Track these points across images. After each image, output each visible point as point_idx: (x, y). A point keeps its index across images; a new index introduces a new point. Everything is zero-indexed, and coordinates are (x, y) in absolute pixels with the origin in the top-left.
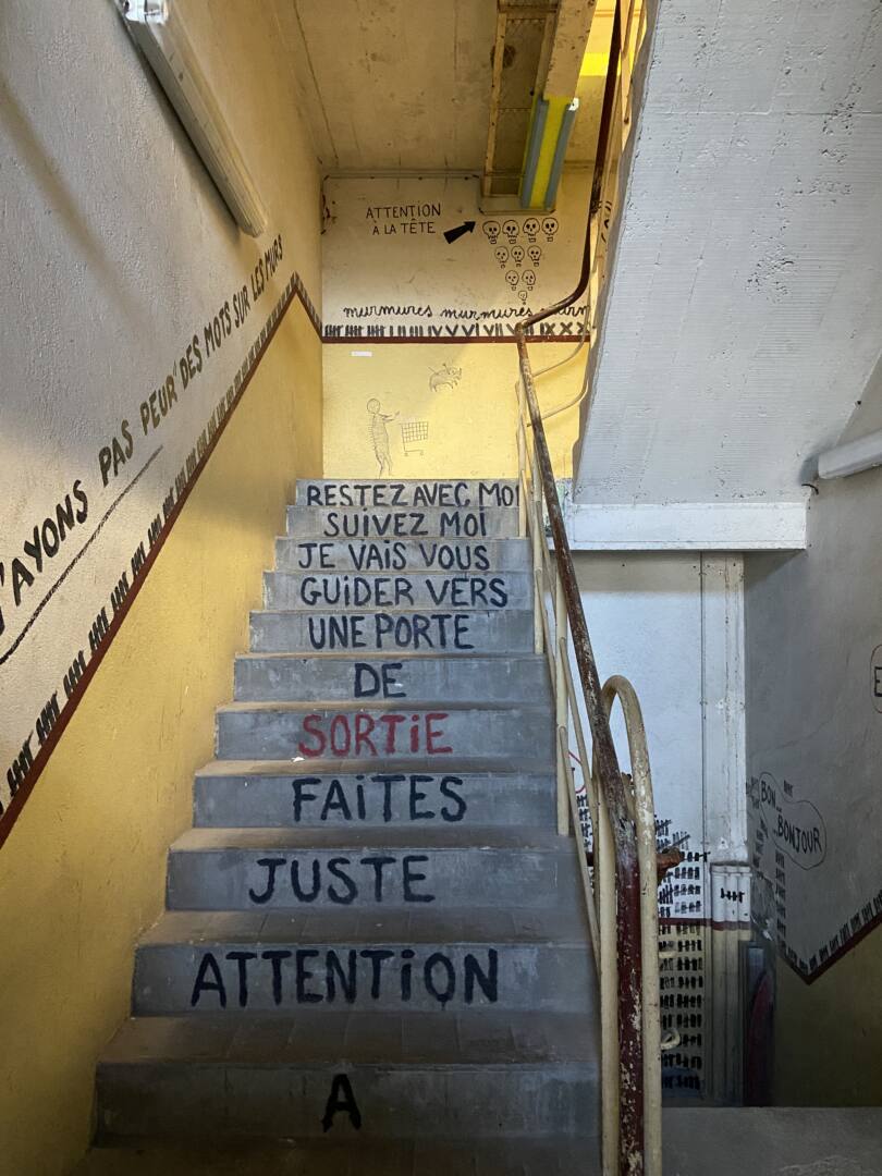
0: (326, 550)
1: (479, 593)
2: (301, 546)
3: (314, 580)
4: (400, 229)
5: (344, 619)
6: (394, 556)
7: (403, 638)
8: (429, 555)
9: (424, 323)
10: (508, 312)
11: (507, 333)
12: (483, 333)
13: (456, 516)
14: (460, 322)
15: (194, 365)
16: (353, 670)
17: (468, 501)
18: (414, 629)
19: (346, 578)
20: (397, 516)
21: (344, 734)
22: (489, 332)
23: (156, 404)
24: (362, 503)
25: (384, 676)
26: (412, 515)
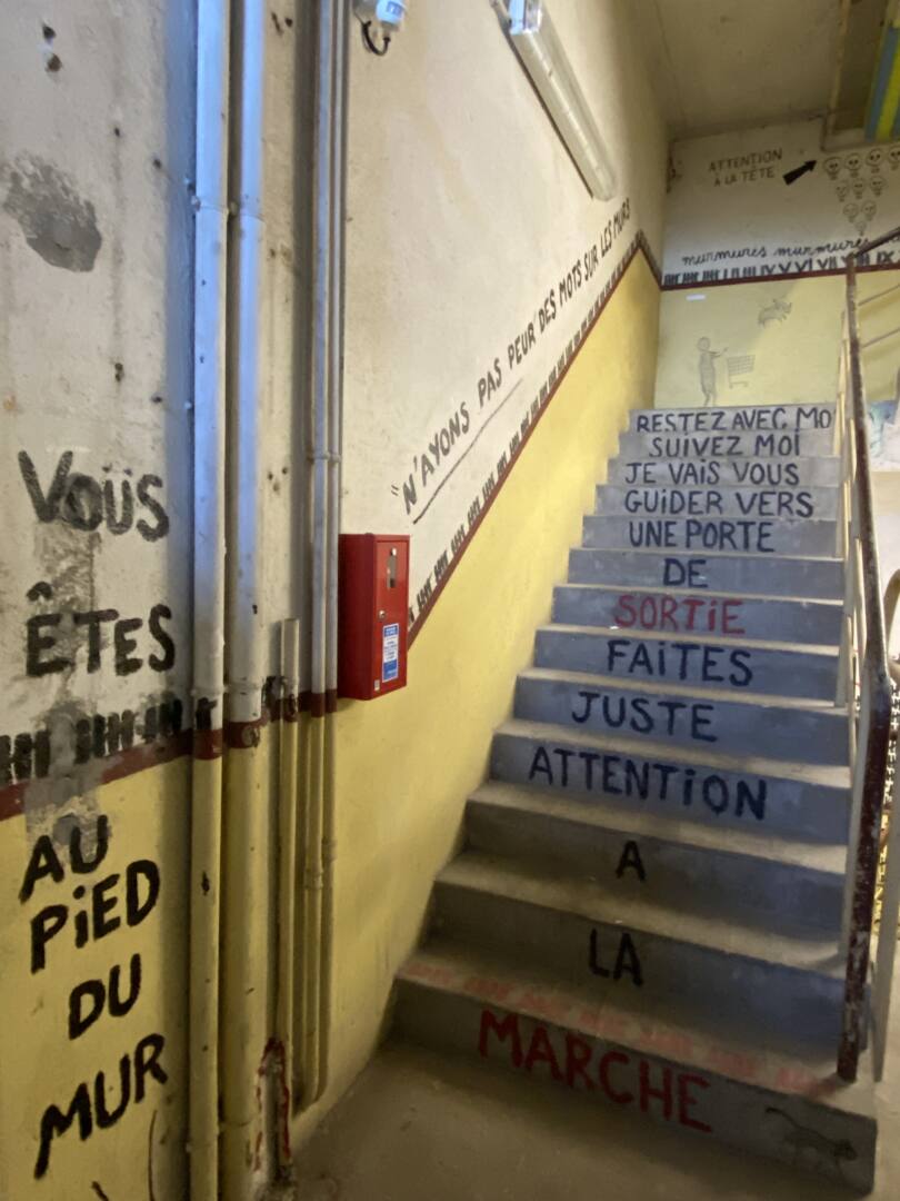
0: (649, 468)
1: (785, 505)
2: (629, 465)
3: (636, 492)
4: (740, 177)
5: (659, 524)
6: (708, 473)
7: (710, 539)
8: (741, 471)
9: (756, 263)
10: (844, 245)
11: (841, 264)
12: (816, 267)
13: (771, 438)
14: (794, 258)
15: (550, 314)
16: (663, 564)
17: (784, 426)
18: (722, 533)
19: (664, 491)
20: (715, 439)
21: (651, 612)
22: (823, 266)
23: (520, 346)
24: (685, 428)
25: (689, 571)
26: (730, 438)
